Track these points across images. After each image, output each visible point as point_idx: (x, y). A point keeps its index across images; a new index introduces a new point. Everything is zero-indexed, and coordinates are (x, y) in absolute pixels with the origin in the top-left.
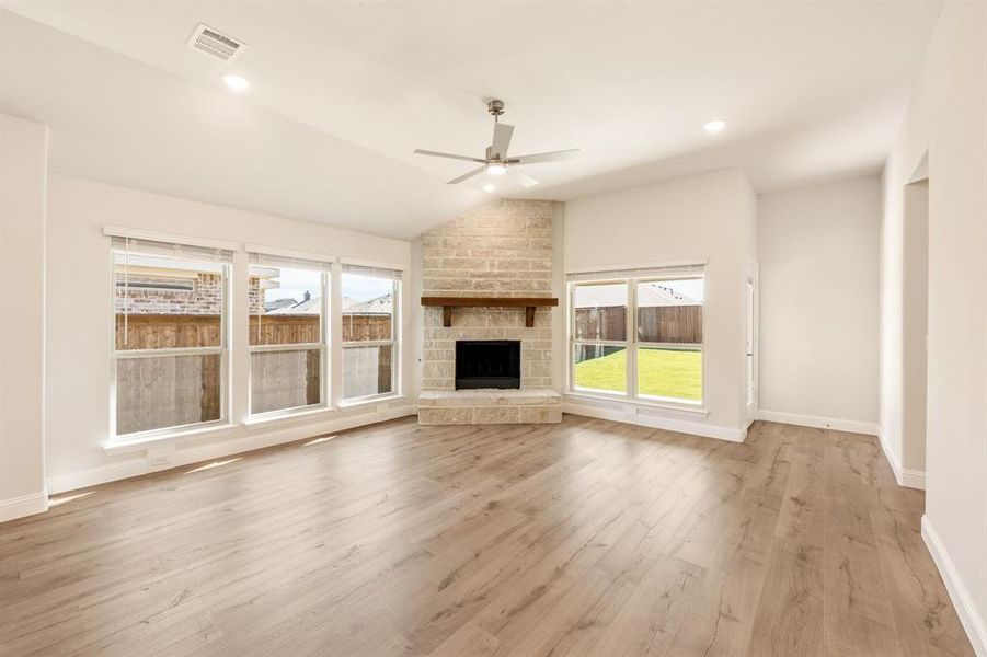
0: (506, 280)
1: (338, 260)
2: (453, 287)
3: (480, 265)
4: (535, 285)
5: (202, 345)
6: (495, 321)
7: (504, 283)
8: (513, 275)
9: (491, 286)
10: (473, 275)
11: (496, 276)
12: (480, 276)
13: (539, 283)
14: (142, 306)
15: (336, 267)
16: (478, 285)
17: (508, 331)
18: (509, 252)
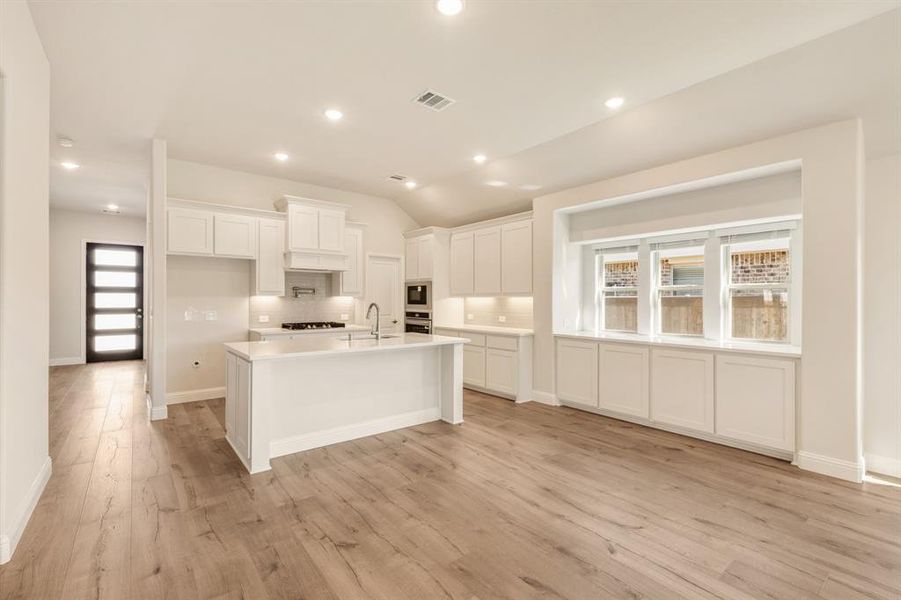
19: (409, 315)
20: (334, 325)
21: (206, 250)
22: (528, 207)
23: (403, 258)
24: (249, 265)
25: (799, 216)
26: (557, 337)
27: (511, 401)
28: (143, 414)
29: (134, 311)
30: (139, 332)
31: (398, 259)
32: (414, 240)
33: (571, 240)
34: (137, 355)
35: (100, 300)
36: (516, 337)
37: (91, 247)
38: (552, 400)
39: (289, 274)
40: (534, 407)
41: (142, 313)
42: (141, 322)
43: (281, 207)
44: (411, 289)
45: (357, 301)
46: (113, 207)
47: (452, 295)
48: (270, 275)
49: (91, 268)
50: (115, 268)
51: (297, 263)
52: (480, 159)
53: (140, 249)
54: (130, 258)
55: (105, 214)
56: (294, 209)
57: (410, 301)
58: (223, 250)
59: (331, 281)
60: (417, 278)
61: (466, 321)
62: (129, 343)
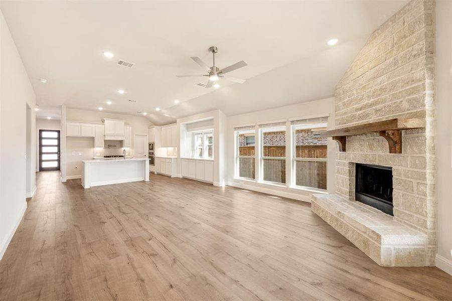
0: (379, 107)
1: (288, 120)
2: (348, 121)
3: (361, 99)
4: (405, 104)
5: (317, 157)
6: (371, 147)
7: (377, 111)
8: (384, 101)
9: (367, 115)
10: (357, 110)
11: (371, 105)
12: (361, 109)
13: (409, 101)
14: (320, 142)
15: (288, 123)
16: (360, 118)
17: (380, 156)
18: (379, 80)
19: (149, 153)
20: (120, 156)
21: (78, 135)
22: (175, 122)
23: (148, 135)
24: (93, 138)
25: (213, 129)
26: (181, 159)
27: (170, 177)
28: (60, 181)
29: (57, 153)
30: (59, 160)
31: (146, 136)
32: (152, 129)
33: (188, 131)
34: (58, 169)
35: (44, 150)
36: (171, 159)
37: (41, 131)
38: (180, 176)
39: (106, 141)
40: (177, 179)
41: (60, 154)
42: (59, 157)
43: (103, 121)
44: (150, 145)
45: (131, 149)
46: (49, 118)
47: (162, 147)
48: (99, 142)
49: (41, 138)
50: (50, 138)
51: (107, 138)
52: (177, 102)
53: (59, 132)
54: (55, 135)
55: (46, 120)
56: (106, 122)
57: (150, 149)
58: (84, 135)
59: (121, 143)
60: (151, 141)
61: (168, 155)
62: (55, 164)
